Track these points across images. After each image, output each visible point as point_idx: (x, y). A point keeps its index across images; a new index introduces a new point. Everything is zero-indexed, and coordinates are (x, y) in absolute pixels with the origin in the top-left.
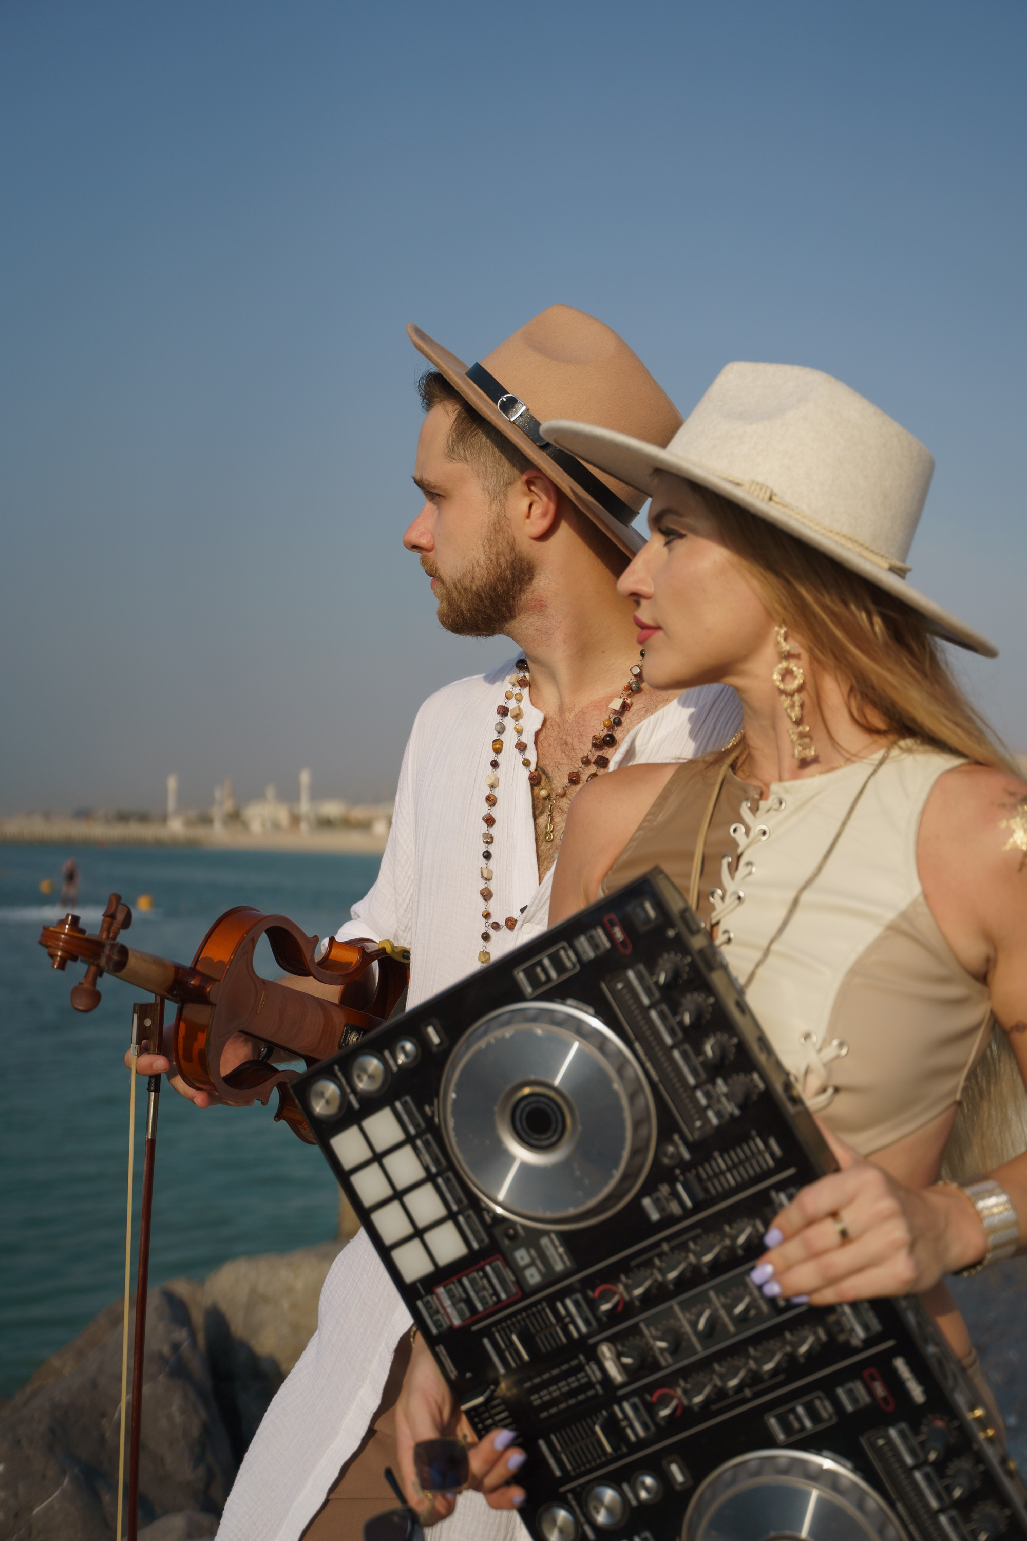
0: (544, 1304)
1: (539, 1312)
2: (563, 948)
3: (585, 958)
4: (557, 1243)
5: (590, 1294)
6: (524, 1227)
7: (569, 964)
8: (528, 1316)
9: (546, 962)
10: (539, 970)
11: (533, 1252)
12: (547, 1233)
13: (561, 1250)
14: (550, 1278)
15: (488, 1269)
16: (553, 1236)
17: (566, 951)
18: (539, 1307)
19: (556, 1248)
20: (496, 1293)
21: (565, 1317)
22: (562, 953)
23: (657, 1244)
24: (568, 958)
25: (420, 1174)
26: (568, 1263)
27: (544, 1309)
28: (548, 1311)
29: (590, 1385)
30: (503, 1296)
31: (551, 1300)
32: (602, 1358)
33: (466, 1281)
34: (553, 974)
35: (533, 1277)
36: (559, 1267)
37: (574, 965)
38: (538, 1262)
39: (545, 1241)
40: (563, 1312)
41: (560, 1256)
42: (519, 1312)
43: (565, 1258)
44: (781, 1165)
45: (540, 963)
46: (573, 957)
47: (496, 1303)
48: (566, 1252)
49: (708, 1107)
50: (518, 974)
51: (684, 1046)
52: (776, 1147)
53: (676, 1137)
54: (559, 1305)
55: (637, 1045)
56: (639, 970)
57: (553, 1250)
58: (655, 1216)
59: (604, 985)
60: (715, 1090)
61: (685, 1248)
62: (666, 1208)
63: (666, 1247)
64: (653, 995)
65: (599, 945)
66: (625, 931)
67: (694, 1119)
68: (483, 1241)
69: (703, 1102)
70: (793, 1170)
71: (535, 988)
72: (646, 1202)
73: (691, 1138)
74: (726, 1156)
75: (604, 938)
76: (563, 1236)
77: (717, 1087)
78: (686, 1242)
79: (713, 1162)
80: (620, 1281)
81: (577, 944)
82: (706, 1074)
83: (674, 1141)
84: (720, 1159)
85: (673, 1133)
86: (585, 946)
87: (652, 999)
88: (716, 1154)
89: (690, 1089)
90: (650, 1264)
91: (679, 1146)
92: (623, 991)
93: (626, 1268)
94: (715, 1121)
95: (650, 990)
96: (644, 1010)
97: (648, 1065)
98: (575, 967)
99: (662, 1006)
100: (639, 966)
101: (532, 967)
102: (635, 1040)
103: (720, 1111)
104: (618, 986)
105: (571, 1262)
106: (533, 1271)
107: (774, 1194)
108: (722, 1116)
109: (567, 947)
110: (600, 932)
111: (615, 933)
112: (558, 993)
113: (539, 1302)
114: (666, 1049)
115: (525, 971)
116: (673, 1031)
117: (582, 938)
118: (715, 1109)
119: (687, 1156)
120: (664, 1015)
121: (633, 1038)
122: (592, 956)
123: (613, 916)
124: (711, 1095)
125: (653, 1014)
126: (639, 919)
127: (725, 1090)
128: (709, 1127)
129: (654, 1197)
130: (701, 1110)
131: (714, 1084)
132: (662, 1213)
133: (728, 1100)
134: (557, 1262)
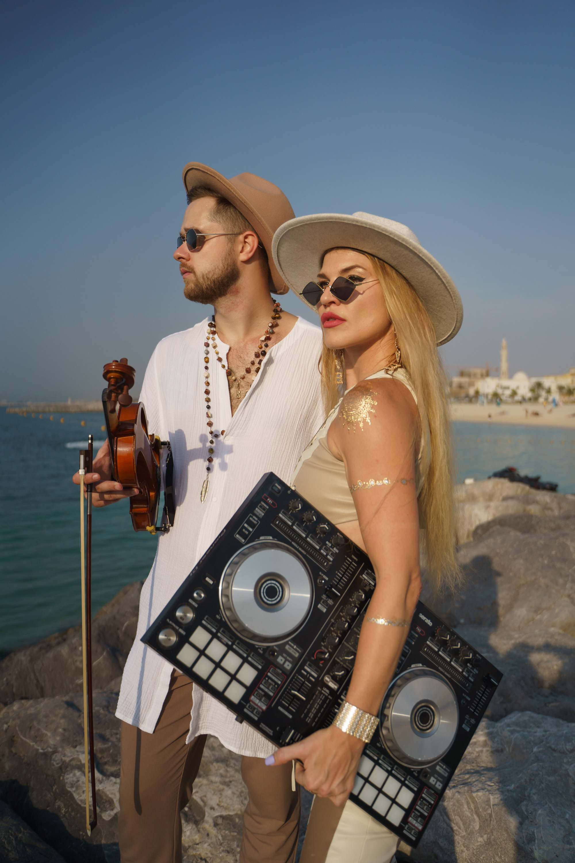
0: (297, 675)
1: (296, 680)
2: (251, 516)
3: (261, 516)
4: (292, 645)
6: (276, 646)
7: (255, 522)
8: (293, 685)
9: (246, 525)
10: (244, 530)
11: (284, 655)
12: (287, 643)
13: (295, 647)
14: (295, 662)
15: (269, 674)
16: (290, 643)
17: (252, 517)
18: (295, 677)
19: (293, 647)
20: (276, 683)
21: (307, 675)
22: (251, 518)
23: (330, 621)
24: (254, 520)
25: (224, 649)
26: (300, 651)
27: (298, 677)
28: (299, 677)
29: (326, 698)
30: (279, 682)
31: (299, 672)
32: (327, 683)
33: (262, 686)
34: (251, 529)
35: (288, 666)
36: (297, 655)
37: (257, 521)
38: (288, 658)
39: (287, 647)
40: (305, 673)
41: (296, 650)
42: (288, 685)
43: (298, 649)
44: (359, 563)
45: (244, 527)
46: (256, 519)
47: (277, 688)
48: (297, 647)
49: (327, 555)
50: (236, 536)
51: (311, 535)
52: (355, 558)
53: (320, 573)
54: (303, 671)
55: (293, 543)
56: (283, 512)
57: (292, 649)
58: (324, 610)
59: (271, 524)
60: (327, 547)
61: (339, 617)
62: (327, 605)
63: (333, 620)
64: (292, 520)
65: (264, 509)
66: (272, 499)
67: (325, 562)
68: (262, 663)
69: (325, 554)
70: (363, 564)
71: (245, 539)
72: (319, 606)
73: (326, 571)
74: (340, 571)
75: (265, 505)
76: (293, 640)
77: (327, 545)
78: (339, 614)
79: (337, 576)
80: (322, 645)
81: (256, 512)
82: (322, 542)
83: (320, 575)
84: (338, 574)
85: (319, 572)
86: (259, 512)
87: (292, 522)
88: (337, 572)
89: (318, 551)
90: (330, 631)
91: (322, 576)
92: (280, 524)
93: (322, 639)
94: (331, 559)
95: (290, 518)
96: (291, 528)
97: (300, 549)
98: (258, 522)
99: (297, 523)
100: (283, 510)
101: (241, 530)
102: (292, 541)
103: (331, 554)
104: (277, 523)
105: (301, 650)
106: (287, 663)
107: (361, 577)
108: (333, 556)
109: (252, 515)
110: (263, 503)
111: (268, 501)
112: (255, 536)
113: (295, 675)
114: (304, 540)
115: (238, 533)
116: (304, 531)
117: (257, 509)
118: (330, 554)
119: (327, 579)
120: (299, 526)
121: (291, 541)
122: (263, 514)
123: (265, 495)
124: (327, 549)
125: (294, 527)
126: (275, 491)
127: (330, 545)
128: (331, 563)
129: (321, 602)
130: (325, 557)
131: (326, 544)
132: (327, 607)
133: (333, 548)
134: (295, 653)
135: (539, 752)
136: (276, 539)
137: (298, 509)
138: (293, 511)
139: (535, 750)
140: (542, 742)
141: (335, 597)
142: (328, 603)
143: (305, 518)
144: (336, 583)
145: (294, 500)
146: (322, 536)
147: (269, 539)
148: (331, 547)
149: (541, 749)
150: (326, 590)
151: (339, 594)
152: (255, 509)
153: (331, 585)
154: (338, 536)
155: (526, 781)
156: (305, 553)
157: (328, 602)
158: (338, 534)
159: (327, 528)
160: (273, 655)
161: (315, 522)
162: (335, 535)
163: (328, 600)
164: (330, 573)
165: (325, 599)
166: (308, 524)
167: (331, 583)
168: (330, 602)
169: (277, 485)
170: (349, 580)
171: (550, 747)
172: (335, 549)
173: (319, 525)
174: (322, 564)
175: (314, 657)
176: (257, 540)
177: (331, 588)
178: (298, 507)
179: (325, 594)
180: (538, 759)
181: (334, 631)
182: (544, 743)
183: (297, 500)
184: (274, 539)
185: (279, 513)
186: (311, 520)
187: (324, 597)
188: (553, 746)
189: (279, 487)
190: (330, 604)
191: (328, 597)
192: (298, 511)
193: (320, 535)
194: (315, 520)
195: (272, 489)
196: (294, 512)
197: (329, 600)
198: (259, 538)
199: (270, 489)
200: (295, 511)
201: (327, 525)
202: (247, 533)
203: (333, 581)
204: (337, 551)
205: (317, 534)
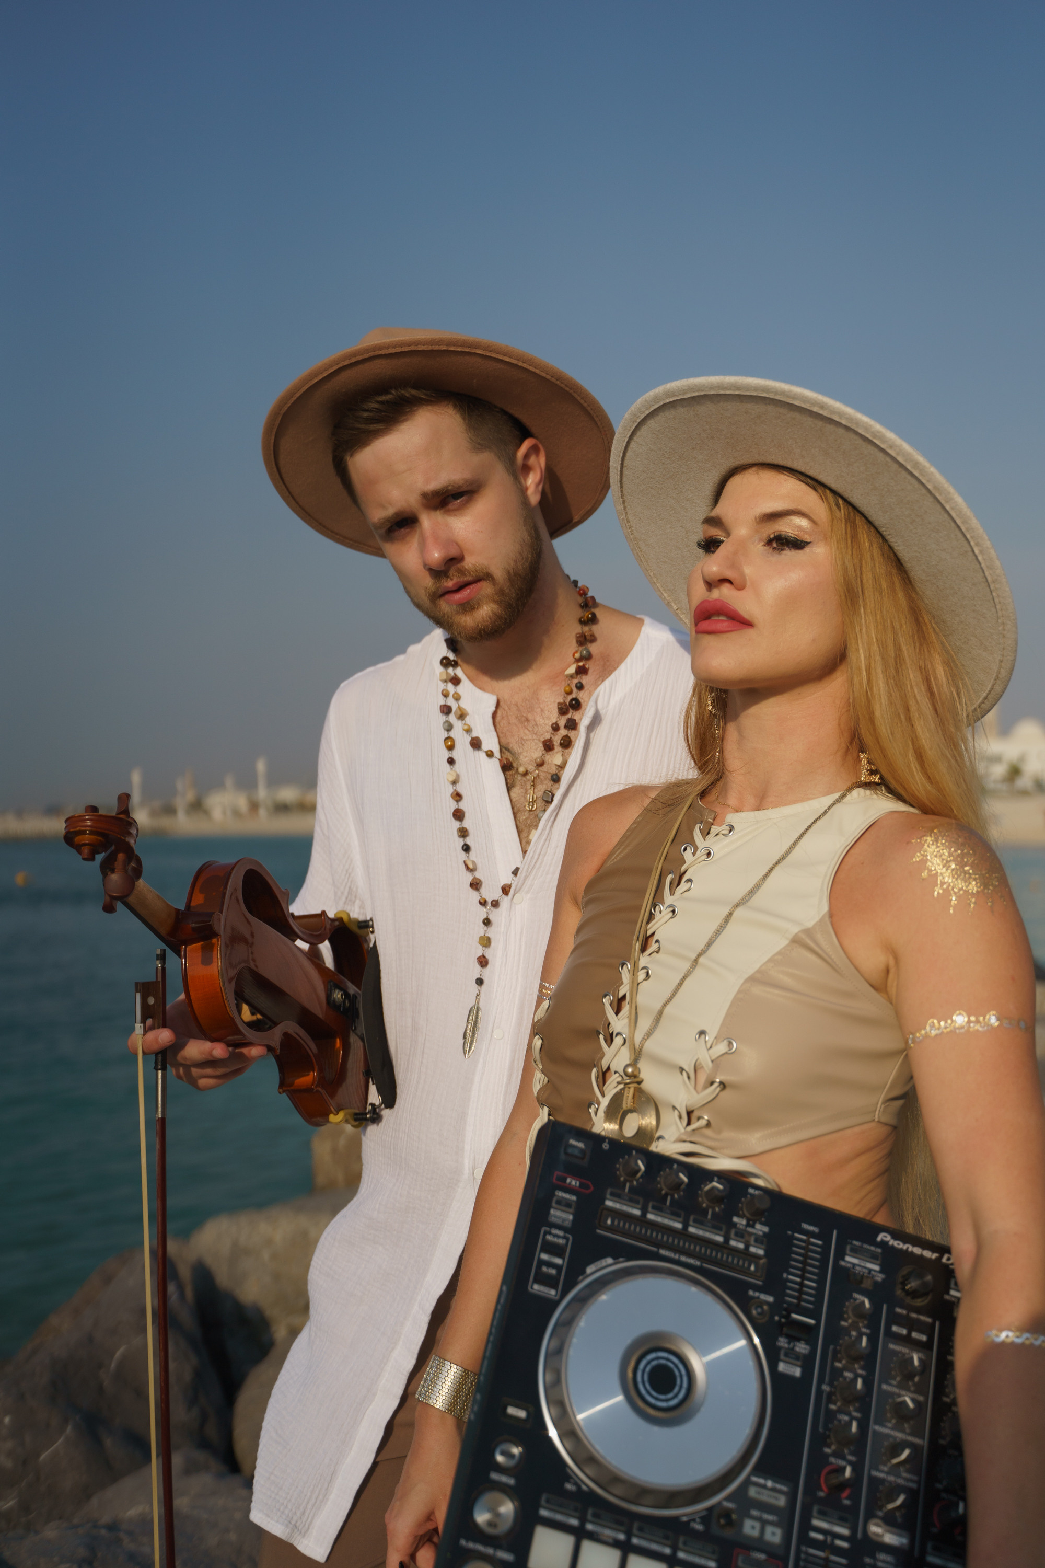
0: (804, 1548)
1: (806, 1561)
2: (546, 1233)
3: (568, 1224)
4: (761, 1481)
5: (822, 1494)
6: (727, 1499)
7: (561, 1241)
9: (544, 1256)
10: (544, 1269)
11: (755, 1513)
12: (747, 1482)
13: (770, 1484)
14: (785, 1518)
16: (754, 1479)
17: (550, 1233)
18: (803, 1556)
19: (765, 1487)
21: (826, 1539)
22: (549, 1237)
23: (819, 1392)
24: (557, 1237)
25: (615, 1556)
26: (784, 1488)
27: (807, 1554)
28: (811, 1551)
31: (804, 1540)
32: (879, 1539)
34: (558, 1261)
35: (774, 1535)
36: (782, 1501)
37: (564, 1237)
38: (766, 1516)
39: (752, 1492)
40: (820, 1537)
41: (773, 1489)
43: (778, 1486)
44: (825, 1236)
45: (542, 1263)
46: (561, 1233)
48: (774, 1481)
49: (747, 1246)
50: (532, 1288)
51: (692, 1218)
52: (811, 1228)
53: (751, 1293)
54: (813, 1535)
55: (663, 1252)
56: (612, 1194)
57: (766, 1492)
58: (797, 1372)
59: (598, 1231)
60: (739, 1229)
61: (836, 1373)
62: (797, 1357)
63: (825, 1388)
64: (638, 1202)
65: (568, 1204)
66: (575, 1175)
67: (750, 1266)
68: (713, 1553)
69: (741, 1246)
70: (835, 1233)
71: (555, 1286)
72: (782, 1367)
73: (760, 1283)
74: (792, 1270)
75: (567, 1196)
76: (759, 1469)
77: (738, 1225)
78: (833, 1369)
79: (789, 1284)
80: (828, 1456)
81: (553, 1219)
82: (723, 1223)
83: (753, 1298)
84: (791, 1277)
85: (747, 1292)
86: (559, 1215)
87: (639, 1206)
88: (785, 1275)
89: (725, 1246)
90: (831, 1415)
91: (758, 1298)
92: (616, 1223)
93: (820, 1440)
94: (761, 1252)
95: (632, 1201)
96: (642, 1221)
97: (683, 1258)
98: (568, 1239)
99: (650, 1205)
100: (609, 1191)
101: (539, 1273)
102: (658, 1249)
103: (756, 1240)
104: (609, 1222)
105: (785, 1485)
106: (769, 1530)
107: (842, 1263)
108: (762, 1243)
109: (548, 1229)
110: (560, 1194)
111: (570, 1184)
112: (575, 1272)
113: (798, 1551)
114: (683, 1234)
115: (536, 1281)
116: (675, 1214)
117: (552, 1211)
118: (752, 1242)
119: (770, 1299)
120: (658, 1209)
121: (655, 1249)
122: (571, 1217)
123: (557, 1173)
124: (740, 1235)
125: (650, 1216)
126: (576, 1157)
127: (744, 1222)
128: (762, 1261)
129: (782, 1357)
130: (745, 1253)
131: (735, 1225)
132: (799, 1363)
133: (753, 1226)
134: (776, 1498)
136: (621, 1259)
137: (639, 1175)
138: (631, 1182)
141: (808, 1333)
142: (796, 1352)
143: (664, 1187)
144: (795, 1301)
145: (623, 1158)
146: (717, 1209)
147: (607, 1265)
148: (748, 1225)
150: (781, 1325)
151: (812, 1322)
152: (548, 1212)
153: (786, 1310)
154: (752, 1195)
156: (698, 1263)
157: (797, 1349)
158: (751, 1191)
159: (721, 1187)
160: (730, 1523)
161: (688, 1185)
162: (745, 1196)
163: (794, 1346)
164: (773, 1283)
165: (786, 1346)
166: (676, 1196)
167: (785, 1305)
168: (802, 1348)
169: (572, 1142)
170: (821, 1282)
172: (758, 1226)
173: (701, 1189)
174: (747, 1272)
175: (822, 1490)
176: (581, 1278)
177: (788, 1316)
178: (637, 1168)
179: (781, 1335)
181: (840, 1411)
183: (630, 1154)
184: (617, 1261)
185: (603, 1199)
186: (678, 1185)
187: (782, 1342)
189: (581, 1145)
190: (803, 1351)
191: (792, 1339)
192: (642, 1177)
193: (713, 1209)
194: (685, 1179)
195: (566, 1153)
196: (635, 1183)
197: (798, 1344)
198: (584, 1272)
199: (563, 1156)
200: (637, 1181)
201: (718, 1182)
202: (553, 1271)
203: (788, 1299)
204: (766, 1229)
205: (705, 1212)
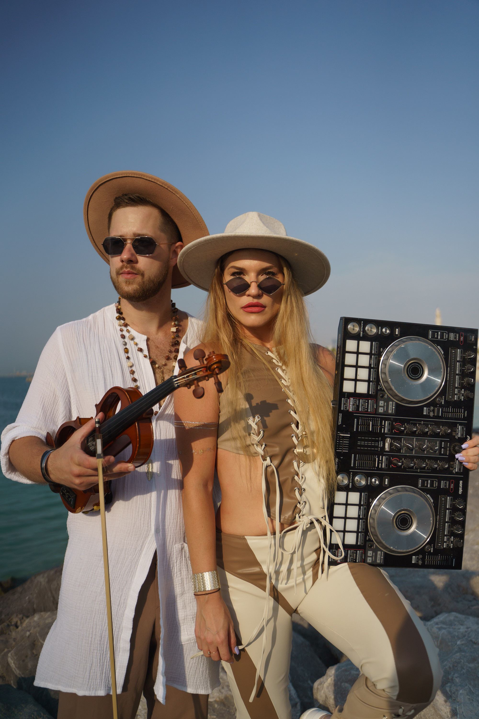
135: (462, 645)
139: (459, 643)
140: (465, 636)
149: (463, 642)
155: (450, 667)
171: (471, 641)
180: (460, 650)
182: (466, 637)
188: (474, 640)
